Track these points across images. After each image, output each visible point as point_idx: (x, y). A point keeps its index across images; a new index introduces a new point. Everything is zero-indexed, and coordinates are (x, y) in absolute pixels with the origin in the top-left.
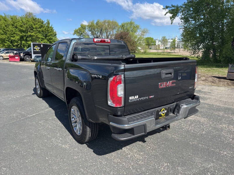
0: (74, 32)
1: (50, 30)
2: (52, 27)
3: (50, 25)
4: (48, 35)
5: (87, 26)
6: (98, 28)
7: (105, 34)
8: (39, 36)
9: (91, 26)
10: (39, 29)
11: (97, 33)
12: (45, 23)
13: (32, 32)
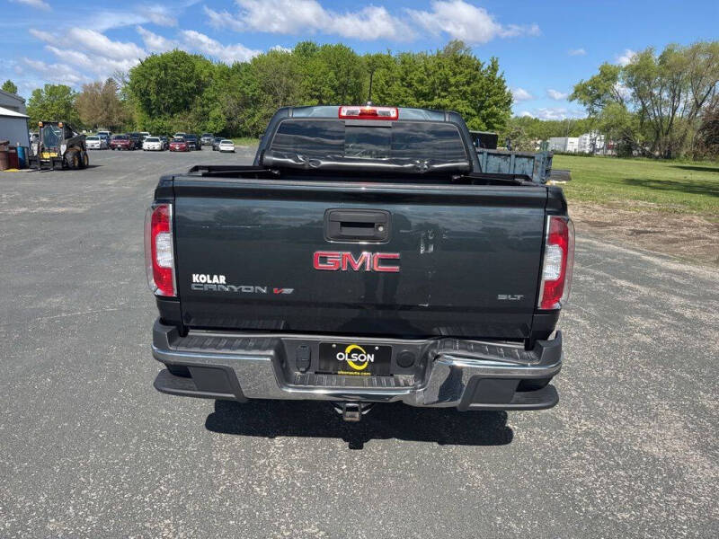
0: (572, 91)
1: (494, 88)
2: (503, 79)
3: (498, 75)
4: (487, 103)
5: (625, 69)
6: (662, 75)
7: (691, 96)
8: (460, 108)
9: (638, 68)
10: (465, 88)
11: (656, 92)
12: (485, 67)
13: (444, 97)
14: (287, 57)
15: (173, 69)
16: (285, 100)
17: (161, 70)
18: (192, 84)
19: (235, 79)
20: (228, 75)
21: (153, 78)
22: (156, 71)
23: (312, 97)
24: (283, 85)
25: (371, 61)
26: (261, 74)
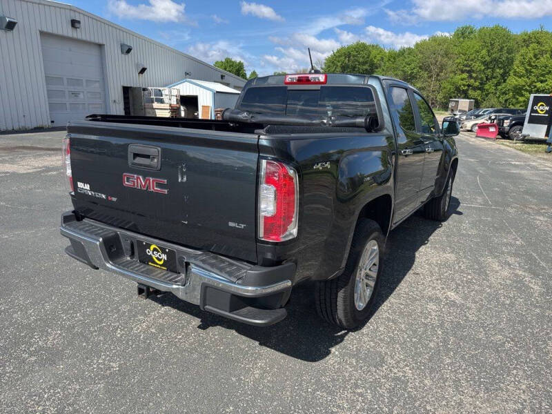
14: (445, 40)
15: (354, 56)
16: (438, 75)
17: (346, 57)
18: (366, 67)
19: (399, 60)
20: (394, 58)
21: (339, 64)
22: (343, 58)
23: (463, 72)
24: (438, 64)
25: (526, 38)
26: (420, 56)
